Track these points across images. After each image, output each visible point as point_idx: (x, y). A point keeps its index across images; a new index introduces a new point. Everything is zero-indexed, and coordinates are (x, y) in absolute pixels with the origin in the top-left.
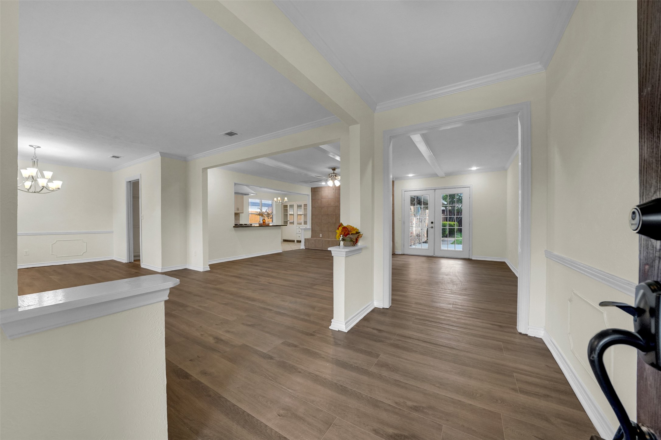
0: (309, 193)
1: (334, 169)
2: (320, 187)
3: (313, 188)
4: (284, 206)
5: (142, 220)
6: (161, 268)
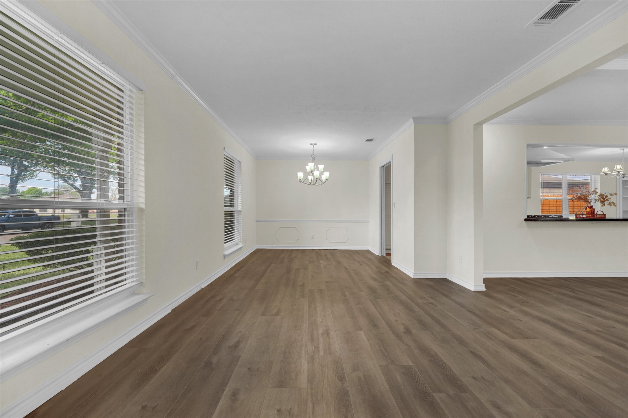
5: (394, 209)
6: (413, 272)
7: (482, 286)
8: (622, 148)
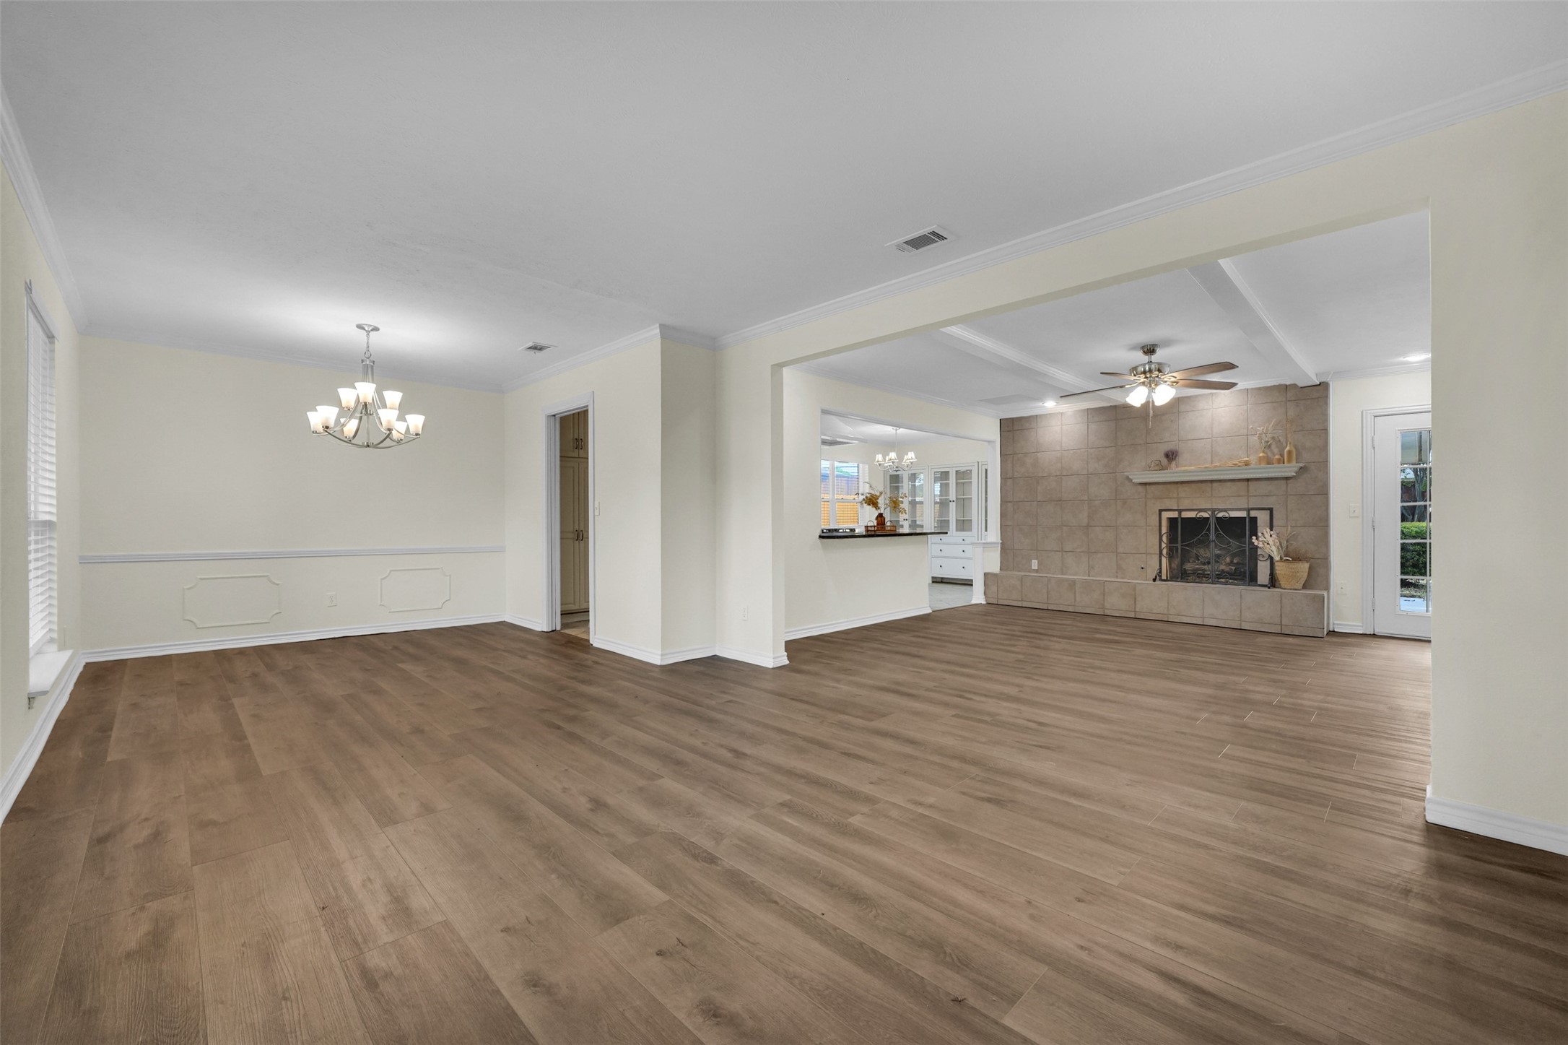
0: (995, 435)
1: (1150, 350)
2: (1041, 416)
3: (1007, 419)
4: (891, 476)
5: (596, 517)
6: (660, 653)
7: (783, 656)
8: (895, 428)
